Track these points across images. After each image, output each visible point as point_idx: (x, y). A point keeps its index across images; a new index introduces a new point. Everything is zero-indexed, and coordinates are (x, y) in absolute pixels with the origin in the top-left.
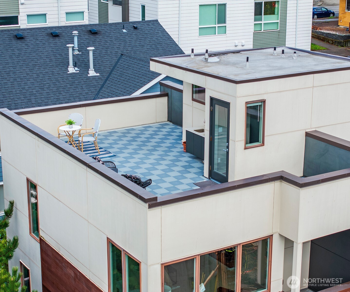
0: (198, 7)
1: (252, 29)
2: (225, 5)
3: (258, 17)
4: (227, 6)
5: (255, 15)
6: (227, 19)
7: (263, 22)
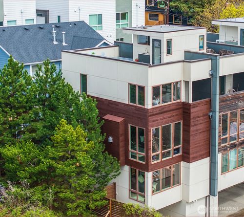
0: (88, 16)
1: (115, 27)
2: (101, 15)
3: (118, 21)
4: (103, 15)
5: (117, 20)
6: (103, 22)
7: (120, 24)
